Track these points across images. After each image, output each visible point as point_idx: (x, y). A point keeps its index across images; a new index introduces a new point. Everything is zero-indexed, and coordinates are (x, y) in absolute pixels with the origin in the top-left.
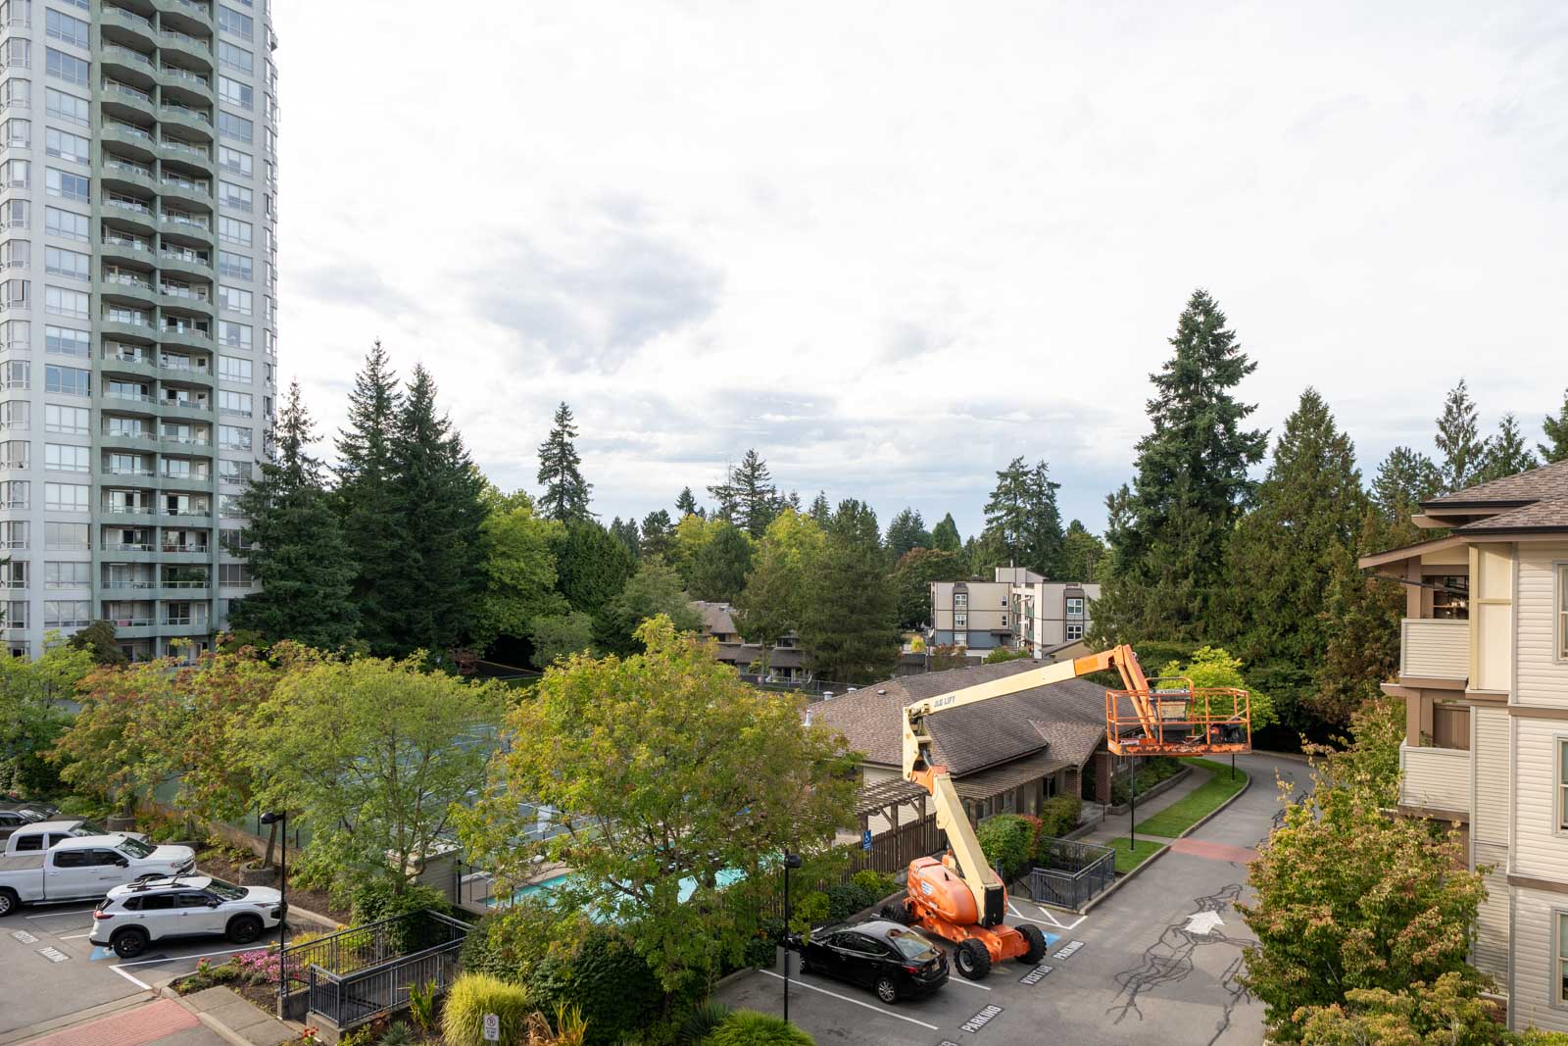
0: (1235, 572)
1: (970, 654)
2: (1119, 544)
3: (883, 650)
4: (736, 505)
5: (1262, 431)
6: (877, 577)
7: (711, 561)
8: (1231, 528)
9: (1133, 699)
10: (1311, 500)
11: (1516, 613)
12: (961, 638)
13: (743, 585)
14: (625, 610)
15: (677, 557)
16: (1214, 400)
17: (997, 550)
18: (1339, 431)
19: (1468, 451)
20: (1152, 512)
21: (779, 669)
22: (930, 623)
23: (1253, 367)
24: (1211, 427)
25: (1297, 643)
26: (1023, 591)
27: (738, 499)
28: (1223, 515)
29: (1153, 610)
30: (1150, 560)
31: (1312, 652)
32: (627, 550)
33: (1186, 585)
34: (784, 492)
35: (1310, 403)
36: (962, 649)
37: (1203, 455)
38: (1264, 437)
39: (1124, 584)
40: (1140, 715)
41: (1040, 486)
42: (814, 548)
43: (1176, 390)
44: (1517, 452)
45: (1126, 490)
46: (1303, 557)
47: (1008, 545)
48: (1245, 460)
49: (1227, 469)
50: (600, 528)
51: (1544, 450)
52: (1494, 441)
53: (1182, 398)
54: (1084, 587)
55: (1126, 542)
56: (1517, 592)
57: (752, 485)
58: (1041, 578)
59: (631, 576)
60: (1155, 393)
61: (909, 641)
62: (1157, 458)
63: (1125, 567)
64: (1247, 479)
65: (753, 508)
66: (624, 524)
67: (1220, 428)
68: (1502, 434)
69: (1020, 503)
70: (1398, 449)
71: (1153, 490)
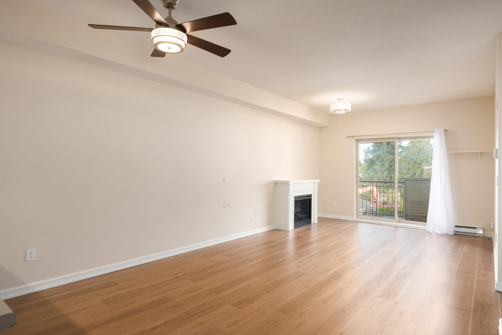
2: (367, 162)
10: (419, 151)
20: (376, 154)
30: (376, 167)
39: (369, 173)
45: (369, 148)
46: (417, 166)
63: (369, 169)
64: (402, 145)
71: (377, 148)
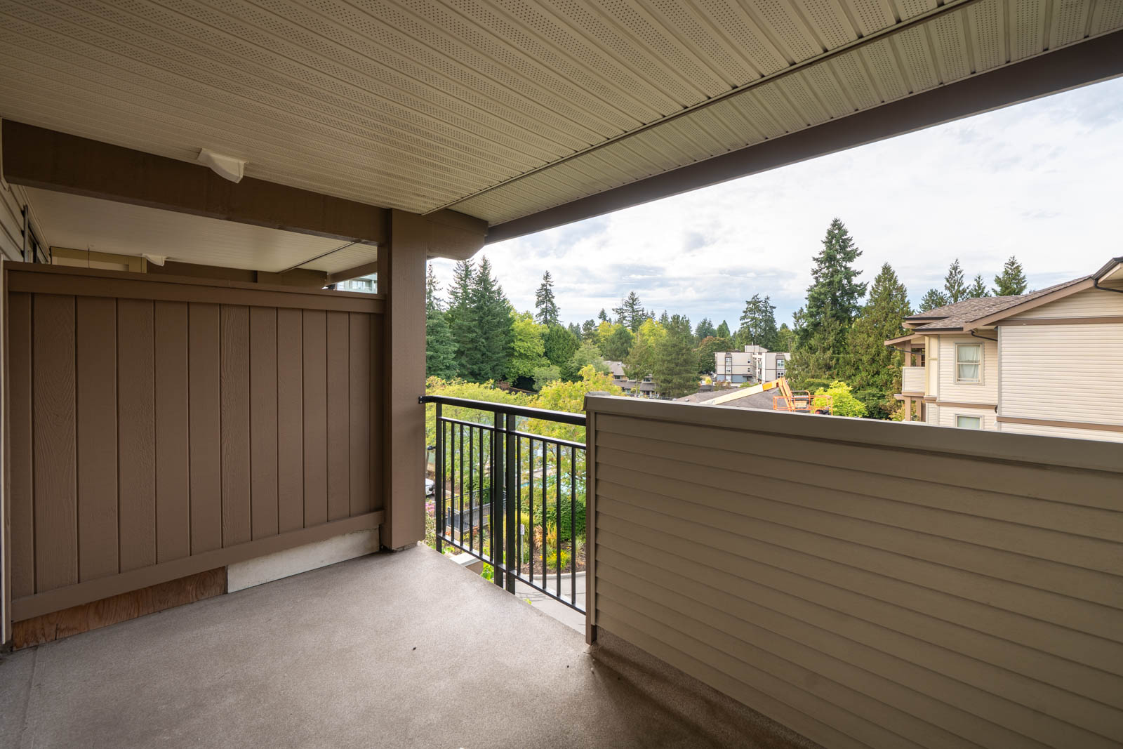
0: (851, 348)
1: (732, 385)
2: (799, 334)
3: (691, 383)
4: (625, 317)
5: (865, 283)
6: (688, 349)
7: (614, 343)
8: (851, 327)
9: (785, 400)
10: (887, 314)
11: (939, 363)
12: (729, 378)
13: (628, 353)
14: (575, 364)
15: (598, 341)
16: (843, 269)
17: (746, 337)
18: (900, 283)
19: (959, 291)
20: (813, 320)
21: (644, 392)
22: (715, 371)
23: (860, 253)
24: (840, 281)
25: (879, 380)
26: (757, 356)
27: (626, 314)
28: (847, 321)
29: (814, 365)
30: (812, 342)
31: (886, 384)
32: (576, 338)
33: (829, 353)
34: (648, 311)
35: (886, 269)
36: (729, 383)
37: (837, 294)
38: (866, 285)
39: (801, 353)
40: (788, 406)
41: (766, 308)
42: (661, 337)
43: (825, 264)
44: (982, 292)
45: (802, 310)
47: (752, 335)
48: (857, 296)
49: (848, 300)
50: (563, 328)
51: (995, 291)
52: (971, 287)
53: (828, 268)
54: (785, 354)
55: (802, 334)
56: (939, 354)
57: (633, 308)
58: (766, 350)
59: (577, 349)
60: (815, 266)
61: (704, 380)
62: (816, 295)
63: (801, 345)
64: (858, 305)
65: (633, 318)
66: (574, 326)
67: (845, 282)
68: (976, 284)
69: (757, 315)
70: (932, 290)
71: (814, 310)
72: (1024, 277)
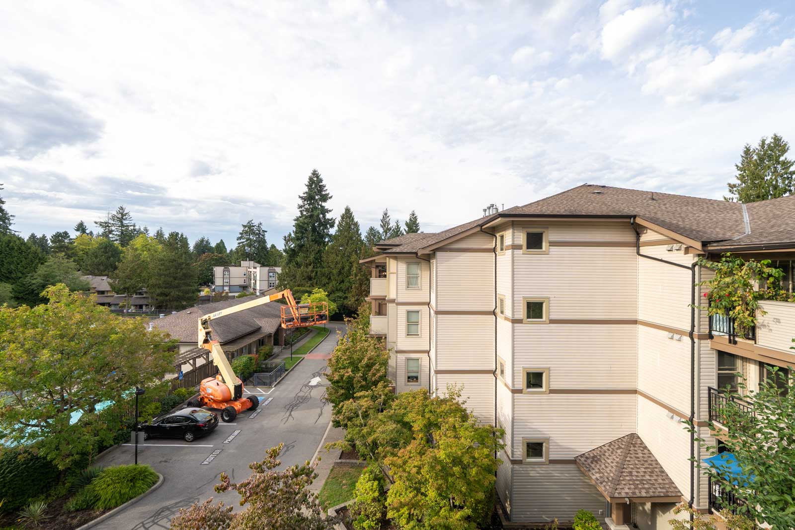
0: (326, 264)
1: (230, 294)
2: (288, 253)
3: (190, 295)
4: (112, 231)
5: (334, 218)
6: (188, 264)
7: (96, 257)
8: (325, 249)
9: (291, 308)
10: (348, 241)
11: (397, 276)
12: (226, 289)
13: (116, 268)
14: (39, 280)
15: (75, 254)
16: (319, 206)
17: (242, 254)
18: (356, 220)
19: (388, 229)
20: (299, 243)
21: (136, 306)
22: (213, 283)
23: (331, 197)
24: (318, 215)
25: (343, 286)
26: (252, 270)
27: (113, 228)
28: (322, 245)
29: (300, 277)
30: (298, 259)
31: (348, 289)
32: (39, 250)
33: (310, 268)
34: (140, 226)
35: (348, 210)
36: (227, 293)
37: (316, 224)
38: (334, 220)
39: (290, 267)
40: (293, 314)
41: (259, 231)
42: (156, 252)
43: (307, 202)
44: (399, 230)
45: (290, 235)
46: (345, 259)
47: (247, 253)
48: (329, 227)
49: (323, 229)
50: (19, 239)
51: (405, 230)
52: (394, 227)
53: (309, 205)
54: (276, 268)
55: (290, 253)
56: (397, 270)
57: (122, 222)
58: (260, 265)
59: (42, 264)
60: (301, 202)
61: (203, 291)
62: (301, 224)
63: (290, 261)
64: (329, 233)
65: (122, 233)
66: (38, 237)
67: (321, 216)
68: (396, 225)
69: (251, 237)
70: (371, 227)
71: (299, 235)
72: (418, 223)
